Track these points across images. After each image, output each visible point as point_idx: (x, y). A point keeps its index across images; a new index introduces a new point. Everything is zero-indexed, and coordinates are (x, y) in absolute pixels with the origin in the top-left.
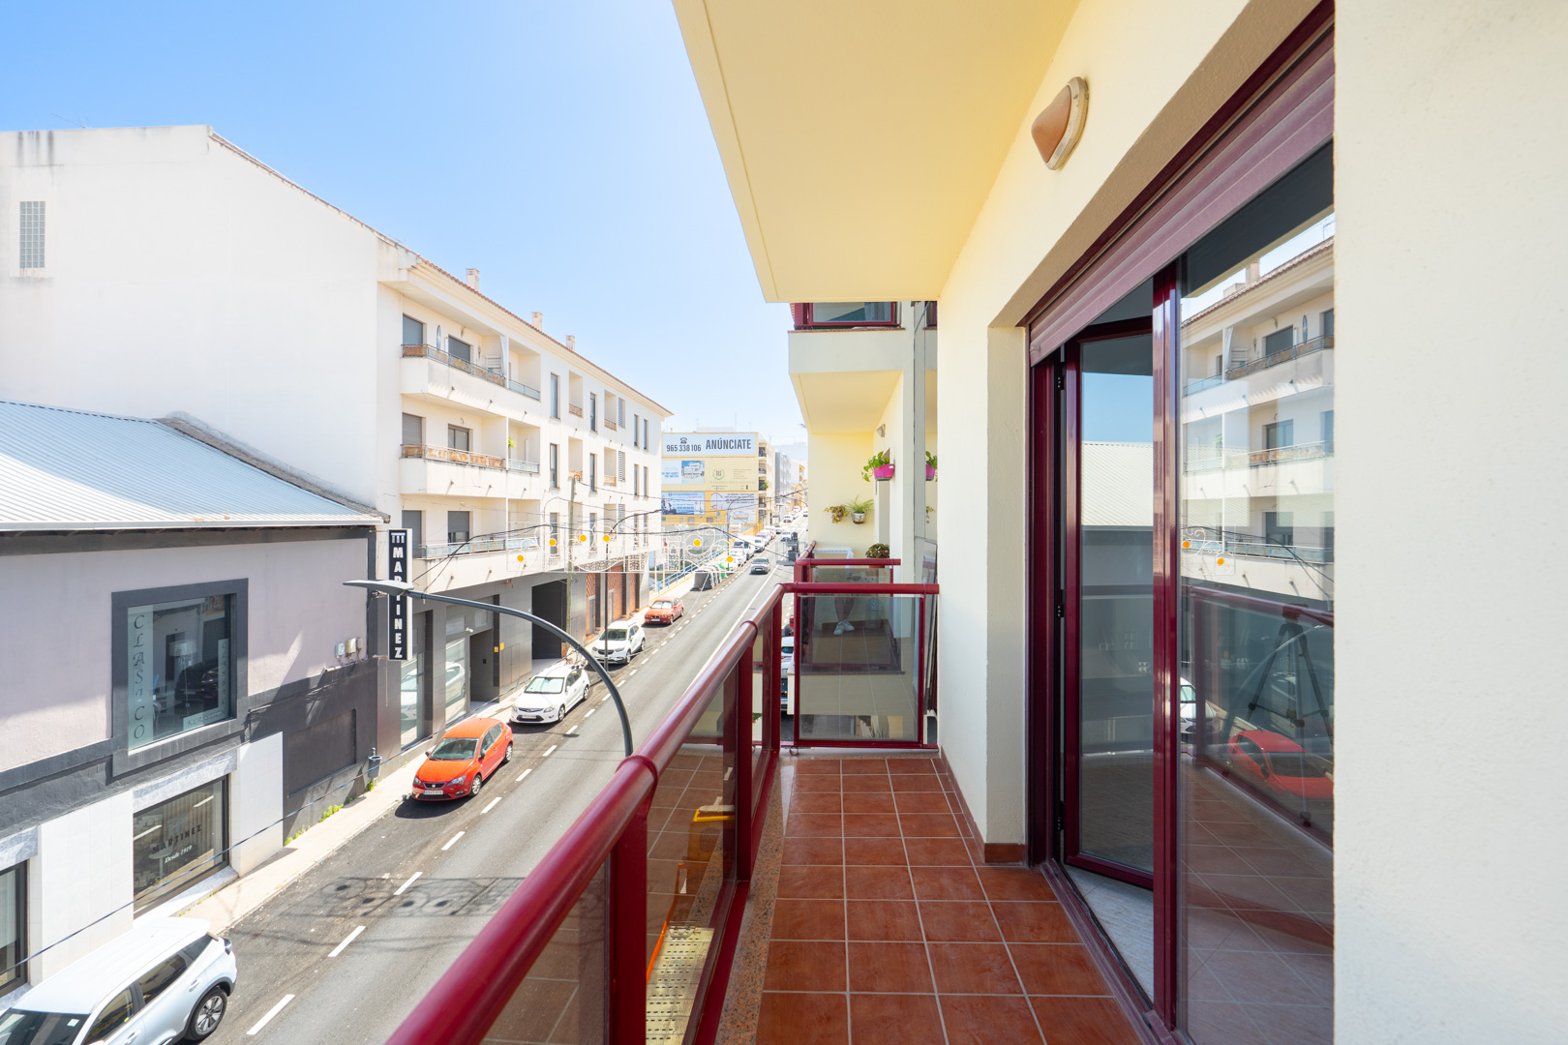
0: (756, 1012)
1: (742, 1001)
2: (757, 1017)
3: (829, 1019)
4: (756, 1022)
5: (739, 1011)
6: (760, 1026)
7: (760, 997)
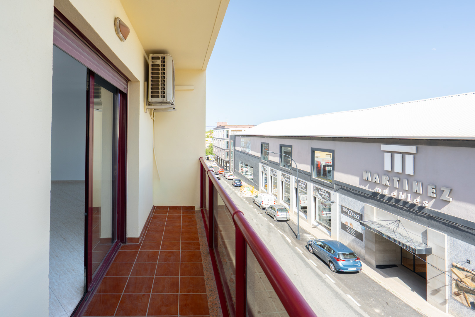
0: (210, 308)
1: (215, 311)
2: (209, 305)
3: (185, 305)
4: (209, 304)
5: (216, 308)
6: (207, 302)
7: (210, 313)
